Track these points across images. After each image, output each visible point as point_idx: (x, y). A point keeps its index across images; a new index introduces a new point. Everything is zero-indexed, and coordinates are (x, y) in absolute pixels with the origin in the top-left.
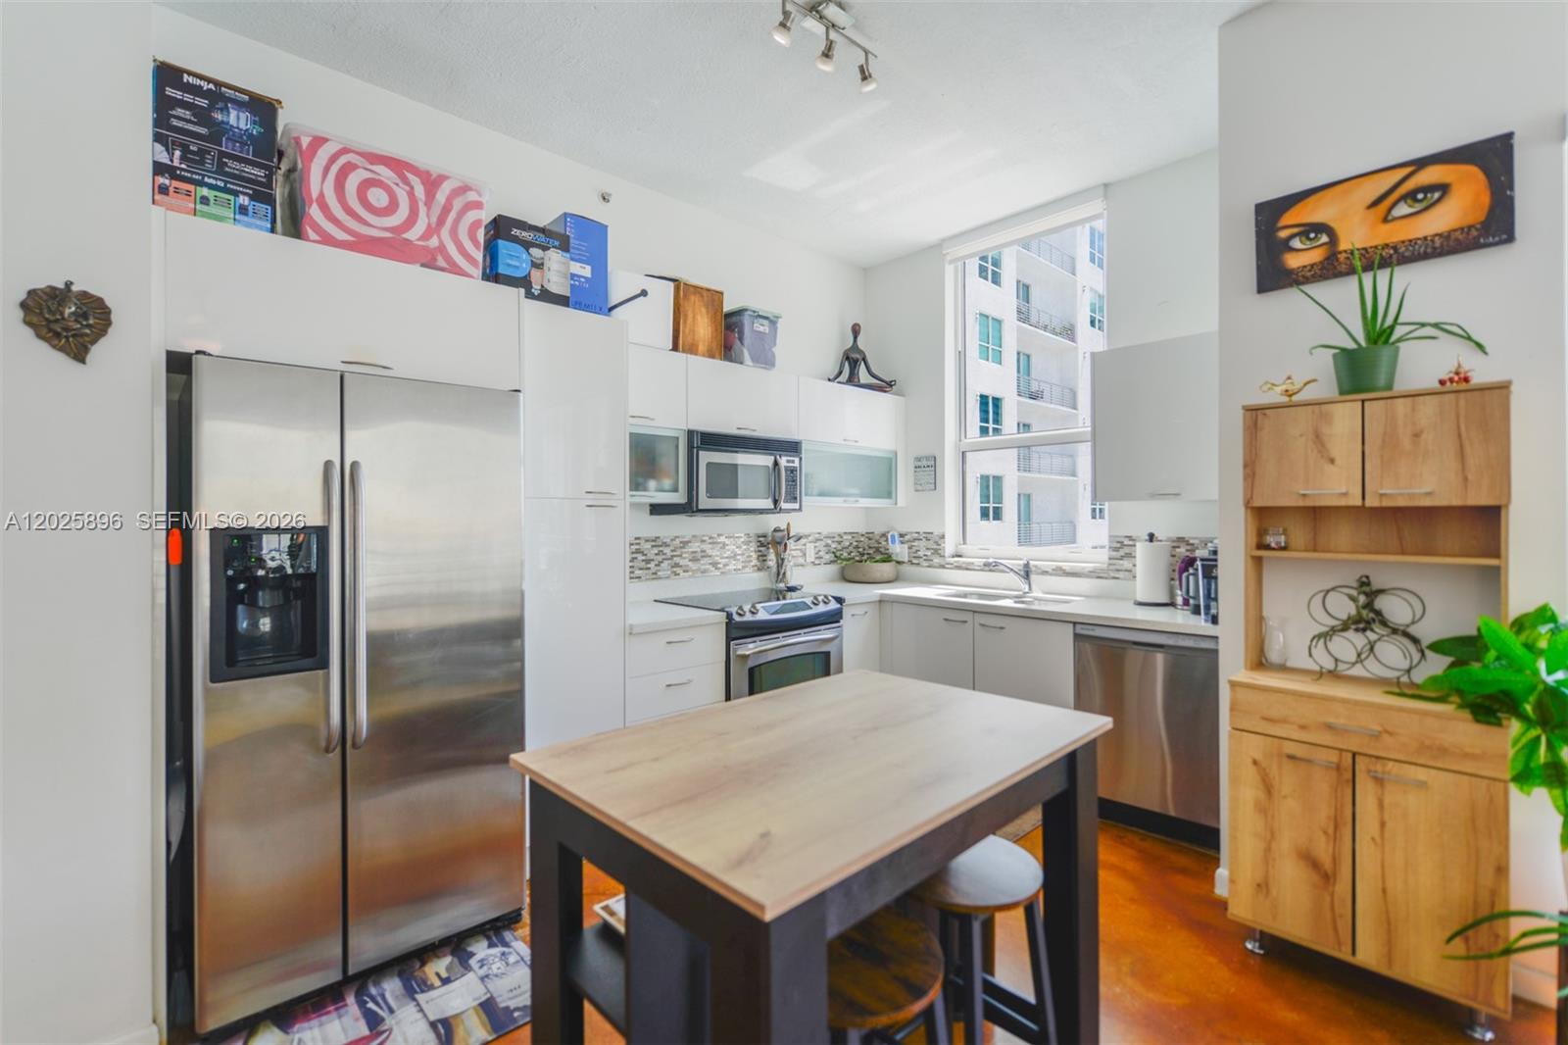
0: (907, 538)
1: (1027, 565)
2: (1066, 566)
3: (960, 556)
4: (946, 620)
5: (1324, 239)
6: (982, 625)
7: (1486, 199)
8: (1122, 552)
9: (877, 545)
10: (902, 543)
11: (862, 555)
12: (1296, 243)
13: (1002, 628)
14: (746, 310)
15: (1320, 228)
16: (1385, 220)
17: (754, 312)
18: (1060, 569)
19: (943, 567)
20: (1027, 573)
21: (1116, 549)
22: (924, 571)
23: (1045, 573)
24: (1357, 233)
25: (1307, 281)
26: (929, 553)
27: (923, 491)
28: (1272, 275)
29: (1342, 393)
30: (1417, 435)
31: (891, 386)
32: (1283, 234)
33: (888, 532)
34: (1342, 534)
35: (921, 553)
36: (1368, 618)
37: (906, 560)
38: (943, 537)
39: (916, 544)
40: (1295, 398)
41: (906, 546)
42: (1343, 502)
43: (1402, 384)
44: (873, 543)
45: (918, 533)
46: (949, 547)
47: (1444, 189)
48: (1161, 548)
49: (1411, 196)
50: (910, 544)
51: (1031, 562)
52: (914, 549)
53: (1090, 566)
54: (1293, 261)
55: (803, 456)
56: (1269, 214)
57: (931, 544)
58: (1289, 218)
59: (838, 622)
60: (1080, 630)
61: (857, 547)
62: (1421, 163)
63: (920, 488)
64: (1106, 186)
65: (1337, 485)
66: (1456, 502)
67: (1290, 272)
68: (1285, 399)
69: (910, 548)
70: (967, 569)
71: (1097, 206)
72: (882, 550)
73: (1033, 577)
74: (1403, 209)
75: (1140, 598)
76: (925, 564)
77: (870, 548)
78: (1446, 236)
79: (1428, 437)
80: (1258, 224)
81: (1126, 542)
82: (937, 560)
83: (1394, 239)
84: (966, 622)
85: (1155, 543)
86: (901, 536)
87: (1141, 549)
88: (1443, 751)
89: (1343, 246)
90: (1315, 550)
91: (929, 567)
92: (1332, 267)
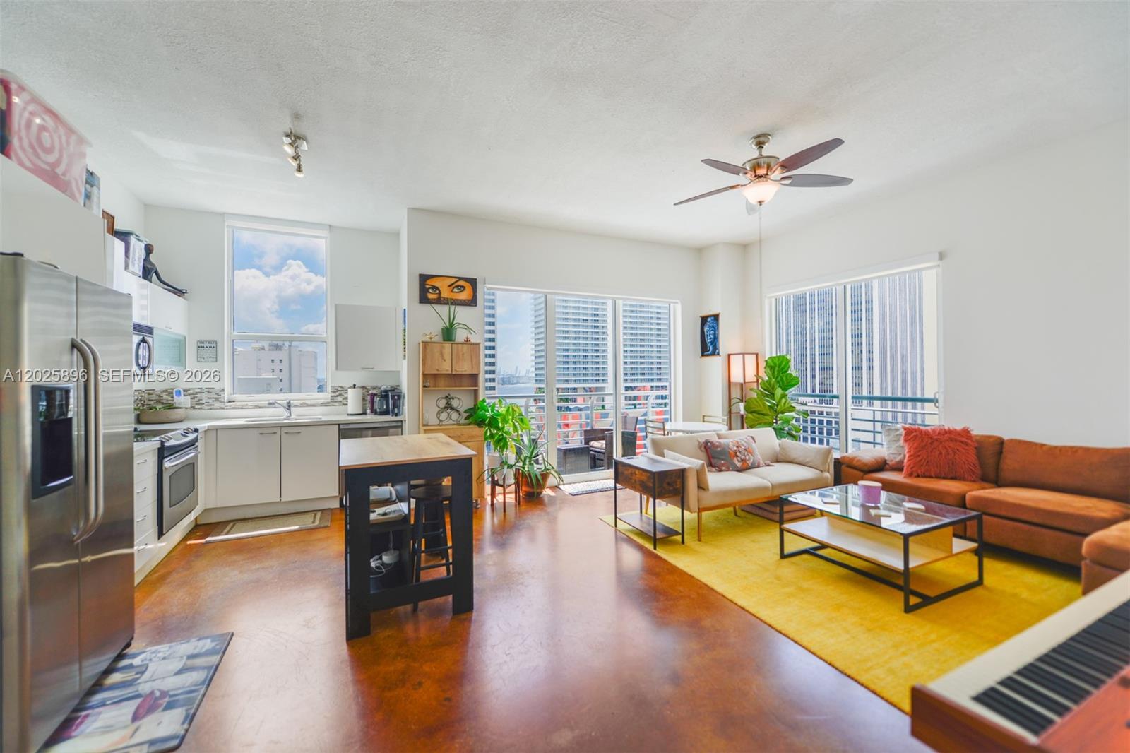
0: (189, 392)
1: (289, 403)
2: (309, 402)
3: (234, 401)
4: (261, 434)
5: (438, 292)
6: (286, 433)
7: (472, 294)
8: (337, 394)
9: (157, 398)
10: (185, 395)
11: (143, 405)
12: (430, 290)
13: (299, 433)
14: (132, 234)
15: (437, 288)
16: (452, 291)
17: (137, 236)
18: (305, 404)
19: (223, 408)
20: (289, 407)
21: (334, 392)
22: (206, 412)
23: (296, 406)
24: (445, 294)
25: (433, 303)
26: (210, 401)
27: (205, 362)
28: (424, 299)
29: (444, 340)
30: (463, 355)
31: (184, 293)
32: (427, 287)
33: (173, 389)
34: (442, 382)
35: (203, 401)
36: (449, 407)
37: (190, 406)
38: (223, 390)
39: (198, 395)
40: (432, 340)
41: (189, 397)
42: (447, 373)
43: (457, 341)
44: (154, 397)
45: (201, 389)
46: (226, 396)
47: (464, 288)
48: (358, 392)
49: (457, 287)
50: (192, 396)
51: (292, 402)
52: (196, 399)
53: (322, 401)
54: (430, 296)
55: (154, 336)
56: (424, 279)
57: (211, 395)
58: (428, 282)
59: (194, 445)
60: (342, 427)
61: (141, 400)
62: (460, 279)
63: (202, 360)
64: (330, 226)
65: (446, 368)
66: (471, 373)
67: (429, 299)
68: (429, 340)
69: (191, 399)
70: (242, 408)
71: (324, 233)
72: (164, 401)
73: (292, 409)
74: (455, 290)
75: (350, 412)
76: (207, 408)
77: (149, 400)
78: (465, 301)
79: (465, 355)
80: (420, 281)
81: (340, 389)
82: (217, 405)
83: (454, 298)
84: (275, 433)
85: (356, 389)
86: (184, 391)
87: (351, 393)
88: (473, 437)
89: (442, 295)
90: (435, 387)
91: (211, 409)
92: (440, 301)
